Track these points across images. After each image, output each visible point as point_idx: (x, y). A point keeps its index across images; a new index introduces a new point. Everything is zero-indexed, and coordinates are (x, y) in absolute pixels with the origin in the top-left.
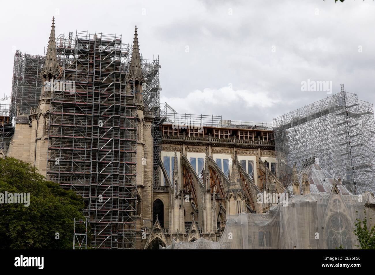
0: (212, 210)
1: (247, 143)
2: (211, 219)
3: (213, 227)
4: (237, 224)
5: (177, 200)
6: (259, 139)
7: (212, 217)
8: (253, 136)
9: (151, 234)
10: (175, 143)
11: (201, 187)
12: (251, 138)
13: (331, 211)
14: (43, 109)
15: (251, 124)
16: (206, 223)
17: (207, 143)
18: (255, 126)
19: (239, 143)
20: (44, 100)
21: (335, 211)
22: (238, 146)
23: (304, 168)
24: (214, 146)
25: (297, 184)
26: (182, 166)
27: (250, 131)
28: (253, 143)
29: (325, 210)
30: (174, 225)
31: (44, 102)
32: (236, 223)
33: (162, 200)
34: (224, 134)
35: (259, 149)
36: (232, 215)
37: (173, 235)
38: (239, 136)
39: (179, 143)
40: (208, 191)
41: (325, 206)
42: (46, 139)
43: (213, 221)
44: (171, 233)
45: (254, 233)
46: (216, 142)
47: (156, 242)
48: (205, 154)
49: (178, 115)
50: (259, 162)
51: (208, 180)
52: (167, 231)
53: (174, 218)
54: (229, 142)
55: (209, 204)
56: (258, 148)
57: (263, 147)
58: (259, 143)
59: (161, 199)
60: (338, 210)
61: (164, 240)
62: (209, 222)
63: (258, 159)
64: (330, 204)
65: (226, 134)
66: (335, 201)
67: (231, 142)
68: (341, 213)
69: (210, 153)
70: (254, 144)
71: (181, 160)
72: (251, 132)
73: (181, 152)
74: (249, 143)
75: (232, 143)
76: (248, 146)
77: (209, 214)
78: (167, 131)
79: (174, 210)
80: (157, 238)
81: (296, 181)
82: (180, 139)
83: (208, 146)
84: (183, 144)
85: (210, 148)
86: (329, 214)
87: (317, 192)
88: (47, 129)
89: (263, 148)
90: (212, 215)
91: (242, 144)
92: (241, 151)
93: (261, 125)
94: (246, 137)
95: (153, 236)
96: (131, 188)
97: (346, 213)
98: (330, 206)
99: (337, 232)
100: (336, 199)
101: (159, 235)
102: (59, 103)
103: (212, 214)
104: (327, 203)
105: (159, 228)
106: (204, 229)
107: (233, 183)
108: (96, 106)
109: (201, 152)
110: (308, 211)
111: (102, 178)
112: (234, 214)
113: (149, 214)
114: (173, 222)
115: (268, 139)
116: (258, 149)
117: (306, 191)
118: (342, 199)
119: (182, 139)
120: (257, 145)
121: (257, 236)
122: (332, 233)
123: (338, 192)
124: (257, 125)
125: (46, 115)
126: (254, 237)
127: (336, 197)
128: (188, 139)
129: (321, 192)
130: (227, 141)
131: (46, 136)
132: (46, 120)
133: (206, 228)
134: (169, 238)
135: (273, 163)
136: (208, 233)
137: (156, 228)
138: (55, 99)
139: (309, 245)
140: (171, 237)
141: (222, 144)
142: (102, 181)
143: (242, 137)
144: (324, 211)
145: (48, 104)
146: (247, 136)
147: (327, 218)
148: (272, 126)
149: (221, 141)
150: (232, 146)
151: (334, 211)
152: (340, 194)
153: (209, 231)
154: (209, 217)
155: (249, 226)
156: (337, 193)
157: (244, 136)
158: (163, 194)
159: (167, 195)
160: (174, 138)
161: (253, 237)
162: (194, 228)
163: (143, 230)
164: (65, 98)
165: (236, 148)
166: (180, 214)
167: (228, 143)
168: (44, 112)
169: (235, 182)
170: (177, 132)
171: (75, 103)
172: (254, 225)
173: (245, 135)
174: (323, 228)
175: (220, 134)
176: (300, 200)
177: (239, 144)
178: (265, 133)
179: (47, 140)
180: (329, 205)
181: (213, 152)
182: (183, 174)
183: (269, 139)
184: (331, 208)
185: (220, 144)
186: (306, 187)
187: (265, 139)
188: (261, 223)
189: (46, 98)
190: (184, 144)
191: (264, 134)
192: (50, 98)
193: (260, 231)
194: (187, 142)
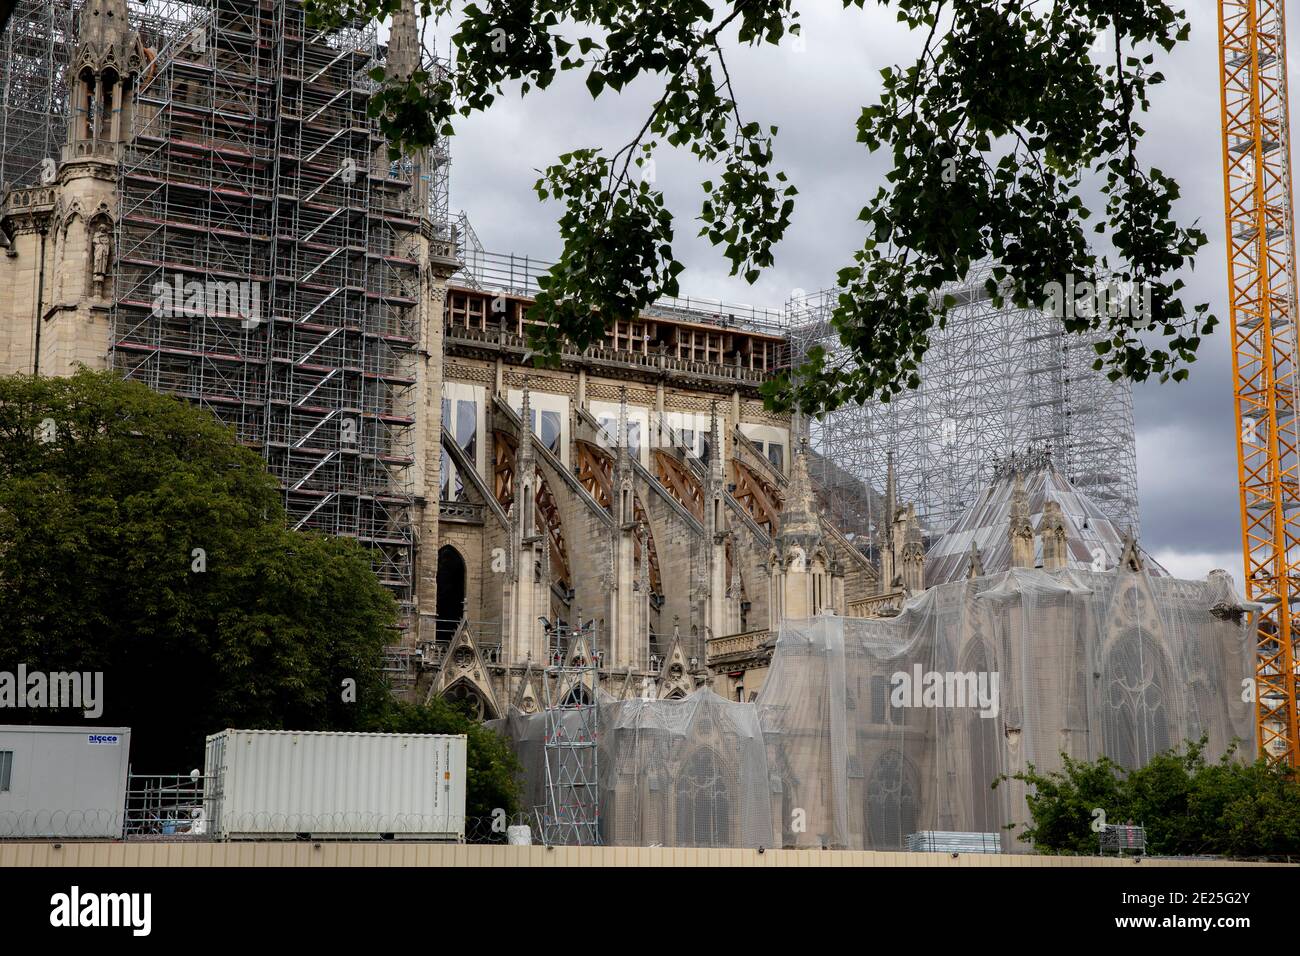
0: (637, 594)
1: (700, 371)
2: (631, 623)
3: (636, 651)
4: (813, 650)
5: (526, 555)
6: (739, 363)
7: (637, 619)
8: (722, 351)
9: (443, 666)
10: (470, 355)
11: (590, 514)
12: (713, 355)
13: (1118, 623)
14: (83, 200)
15: (716, 310)
16: (618, 636)
17: (575, 363)
18: (732, 317)
19: (675, 370)
20: (86, 163)
21: (1130, 623)
22: (671, 380)
23: (1004, 482)
24: (596, 376)
25: (1026, 533)
26: (490, 435)
27: (711, 332)
28: (717, 374)
29: (1102, 621)
30: (516, 637)
31: (87, 174)
32: (810, 645)
33: (461, 552)
34: (632, 338)
35: (736, 396)
36: (796, 618)
37: (513, 671)
38: (676, 346)
39: (485, 356)
40: (625, 530)
41: (1102, 609)
42: (95, 309)
43: (637, 631)
44: (507, 664)
45: (859, 679)
46: (604, 362)
47: (458, 693)
48: (566, 399)
49: (487, 257)
50: (735, 440)
51: (625, 492)
52: (494, 657)
53: (517, 613)
54: (644, 363)
55: (627, 573)
56: (733, 391)
57: (751, 388)
58: (739, 376)
59: (459, 548)
60: (1139, 623)
61: (484, 686)
62: (625, 632)
63: (732, 428)
64: (1117, 602)
65: (637, 338)
66: (1129, 593)
67: (650, 364)
68: (1144, 633)
69: (582, 398)
70: (721, 378)
71: (488, 412)
72: (715, 336)
73: (490, 385)
74: (706, 372)
75: (652, 369)
76: (704, 381)
77: (625, 607)
78: (463, 312)
79: (517, 588)
80: (464, 680)
81: (1023, 523)
82: (489, 341)
83: (578, 373)
84: (497, 358)
85: (583, 378)
86: (1114, 632)
87: (1073, 563)
88: (98, 274)
89: (747, 393)
90: (636, 613)
91: (686, 373)
92: (679, 397)
93: (748, 315)
94: (699, 353)
95: (451, 673)
96: (386, 505)
97: (1156, 633)
98: (1117, 607)
99: (1129, 689)
100: (1133, 589)
101: (468, 668)
102: (153, 185)
103: (636, 605)
104: (1109, 598)
105: (470, 644)
106: (610, 657)
107: (797, 514)
108: (286, 208)
109: (554, 391)
110: (1058, 622)
111: (300, 464)
112: (803, 617)
113: (431, 596)
114: (513, 628)
115: (765, 364)
116: (731, 395)
117: (1056, 559)
118: (1148, 589)
119: (496, 341)
120: (731, 380)
121: (866, 689)
122: (1117, 694)
123: (1137, 566)
124: (738, 314)
125: (99, 223)
126: (859, 692)
127: (1134, 580)
128: (513, 344)
129: (1082, 563)
130: (638, 362)
131: (96, 300)
132: (96, 240)
133: (617, 652)
134: (498, 680)
135: (775, 445)
136: (620, 667)
137: (462, 644)
138: (137, 166)
139: (1065, 727)
140: (507, 679)
141: (624, 370)
142: (302, 475)
143: (685, 352)
144: (1098, 621)
145: (102, 182)
146: (702, 348)
147: (1107, 645)
148: (782, 321)
149: (620, 360)
150: (653, 379)
151: (1126, 625)
152: (1143, 574)
153: (625, 663)
154: (625, 617)
155: (847, 655)
156: (1135, 570)
157: (694, 347)
158: (464, 528)
159: (479, 536)
160: (469, 338)
161: (855, 691)
162: (677, 657)
163: (420, 652)
164: (174, 167)
165: (665, 386)
166: (537, 602)
167: (642, 368)
168: (90, 210)
169: (803, 513)
170: (481, 317)
171: (209, 189)
172: (860, 656)
173: (696, 343)
174: (1097, 676)
175: (617, 335)
176: (1034, 583)
177: (675, 372)
178: (759, 341)
179: (99, 314)
180: (1113, 604)
181: (591, 393)
182: (495, 462)
183: (770, 366)
184: (1119, 614)
185: (617, 369)
186: (1056, 543)
187: (758, 363)
188: (880, 649)
189: (95, 160)
190: (500, 361)
191: (754, 345)
192: (108, 161)
193: (875, 673)
194: (510, 354)
